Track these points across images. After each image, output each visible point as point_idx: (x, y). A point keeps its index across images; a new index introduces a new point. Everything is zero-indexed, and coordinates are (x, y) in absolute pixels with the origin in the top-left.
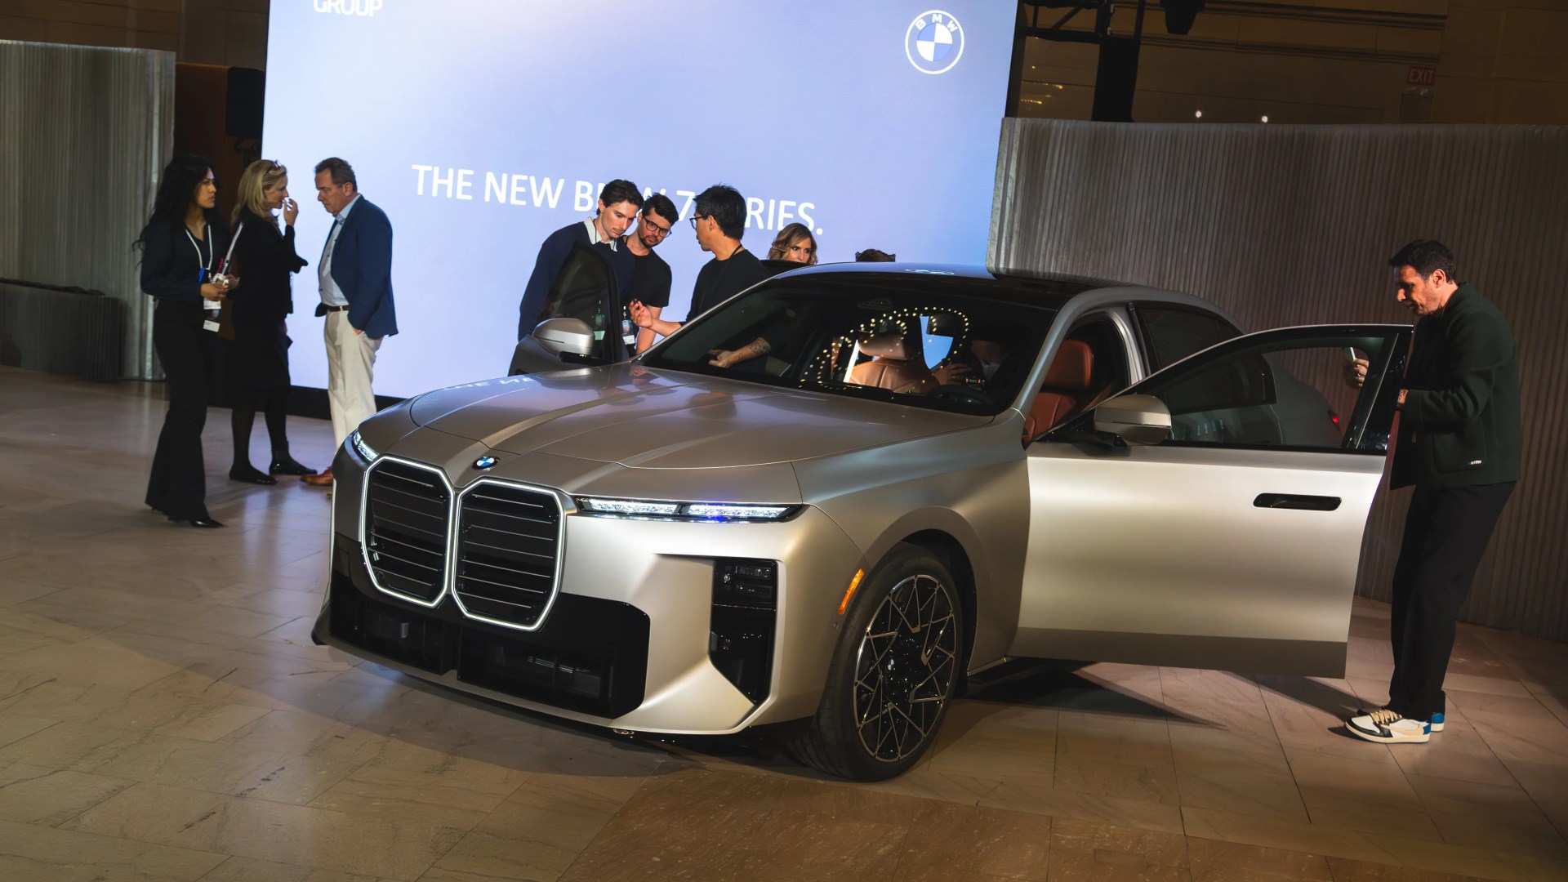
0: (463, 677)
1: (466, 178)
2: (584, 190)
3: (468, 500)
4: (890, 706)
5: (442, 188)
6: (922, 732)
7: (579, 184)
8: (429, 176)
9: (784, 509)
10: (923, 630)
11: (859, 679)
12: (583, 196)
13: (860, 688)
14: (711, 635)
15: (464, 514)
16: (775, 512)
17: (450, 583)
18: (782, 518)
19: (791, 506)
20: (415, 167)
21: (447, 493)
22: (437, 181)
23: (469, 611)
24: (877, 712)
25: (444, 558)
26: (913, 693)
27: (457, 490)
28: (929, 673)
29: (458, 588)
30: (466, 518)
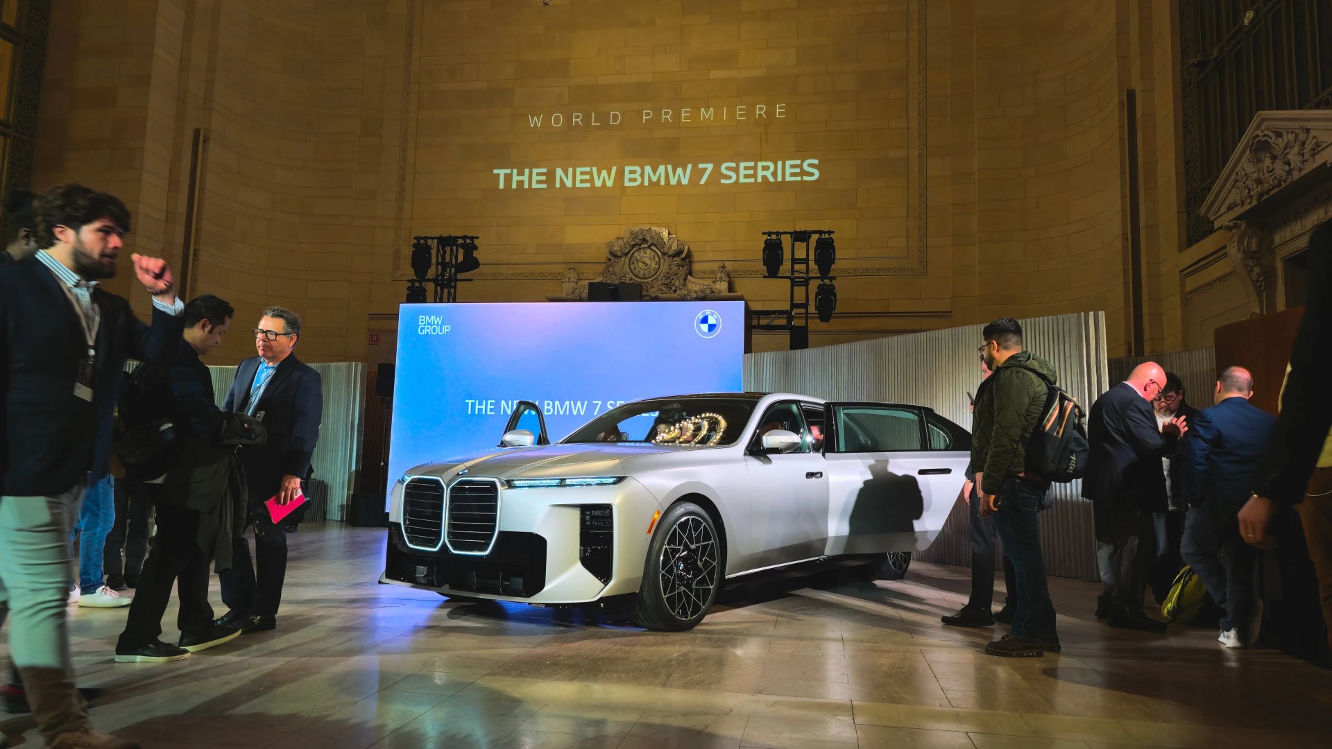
0: (452, 588)
1: (491, 404)
2: (548, 405)
3: (453, 490)
4: (683, 588)
5: (480, 410)
6: (701, 604)
7: (546, 402)
8: (473, 405)
9: (615, 479)
10: (698, 547)
11: (663, 569)
12: (548, 407)
13: (663, 575)
14: (580, 549)
15: (451, 497)
16: (612, 480)
17: (444, 537)
18: (614, 483)
19: (617, 477)
20: (467, 401)
21: (442, 488)
22: (477, 407)
23: (455, 549)
24: (674, 590)
25: (441, 523)
26: (694, 583)
27: (448, 486)
28: (703, 572)
29: (448, 537)
30: (452, 499)
